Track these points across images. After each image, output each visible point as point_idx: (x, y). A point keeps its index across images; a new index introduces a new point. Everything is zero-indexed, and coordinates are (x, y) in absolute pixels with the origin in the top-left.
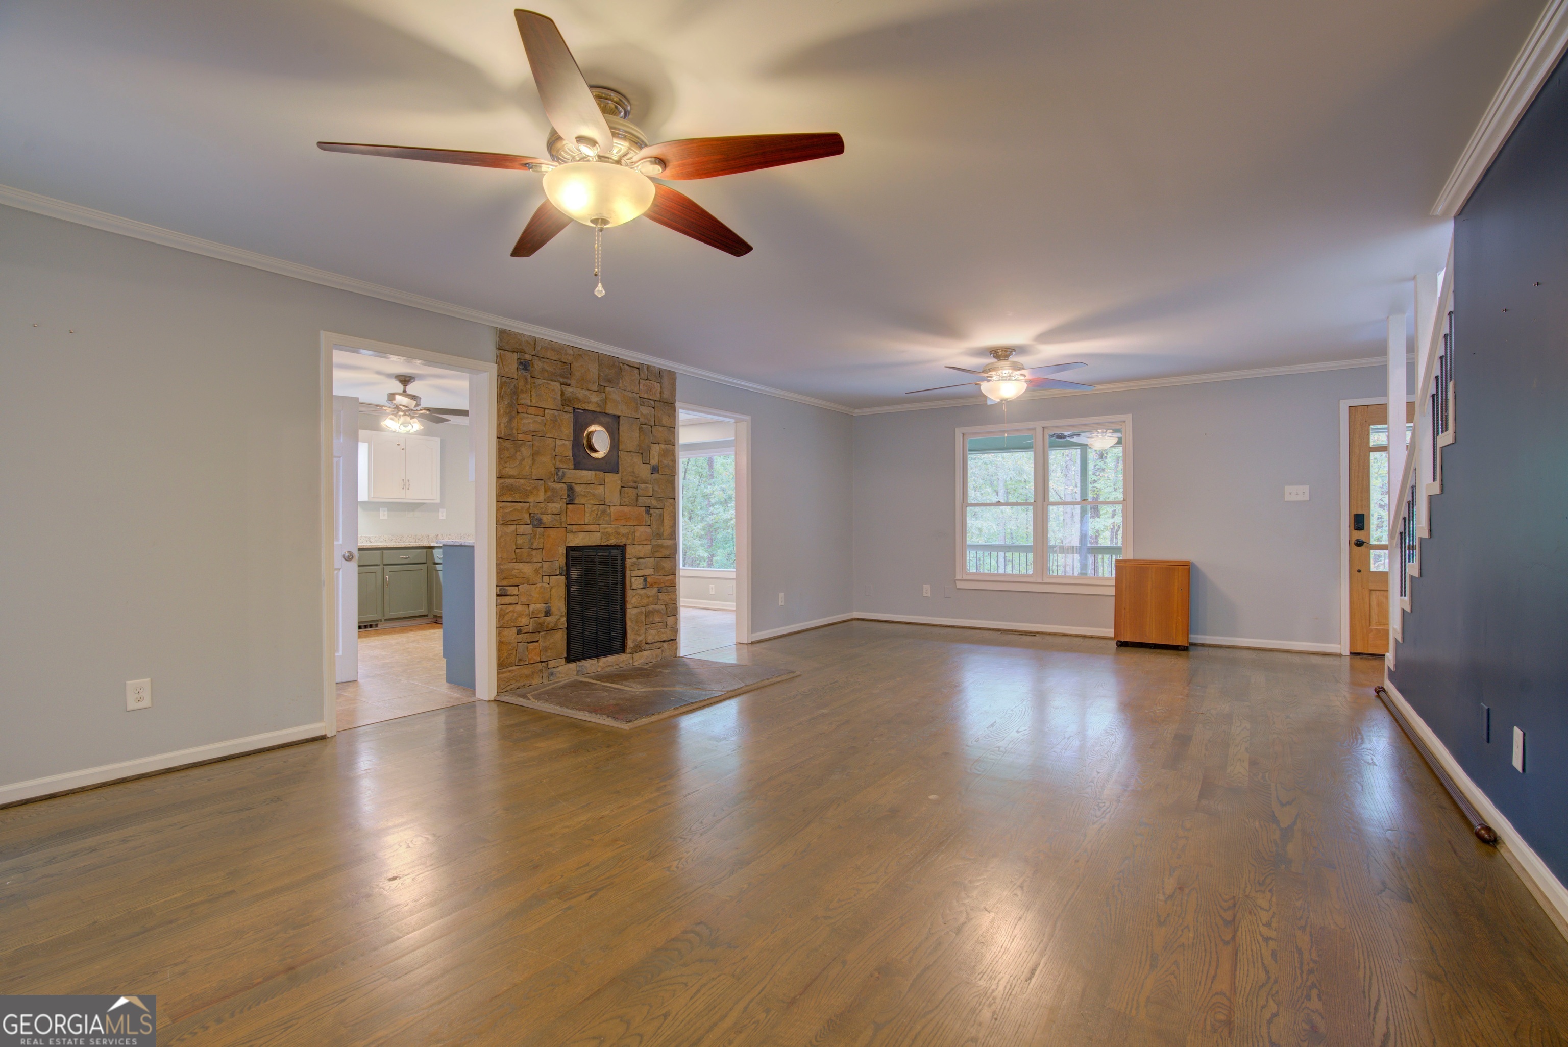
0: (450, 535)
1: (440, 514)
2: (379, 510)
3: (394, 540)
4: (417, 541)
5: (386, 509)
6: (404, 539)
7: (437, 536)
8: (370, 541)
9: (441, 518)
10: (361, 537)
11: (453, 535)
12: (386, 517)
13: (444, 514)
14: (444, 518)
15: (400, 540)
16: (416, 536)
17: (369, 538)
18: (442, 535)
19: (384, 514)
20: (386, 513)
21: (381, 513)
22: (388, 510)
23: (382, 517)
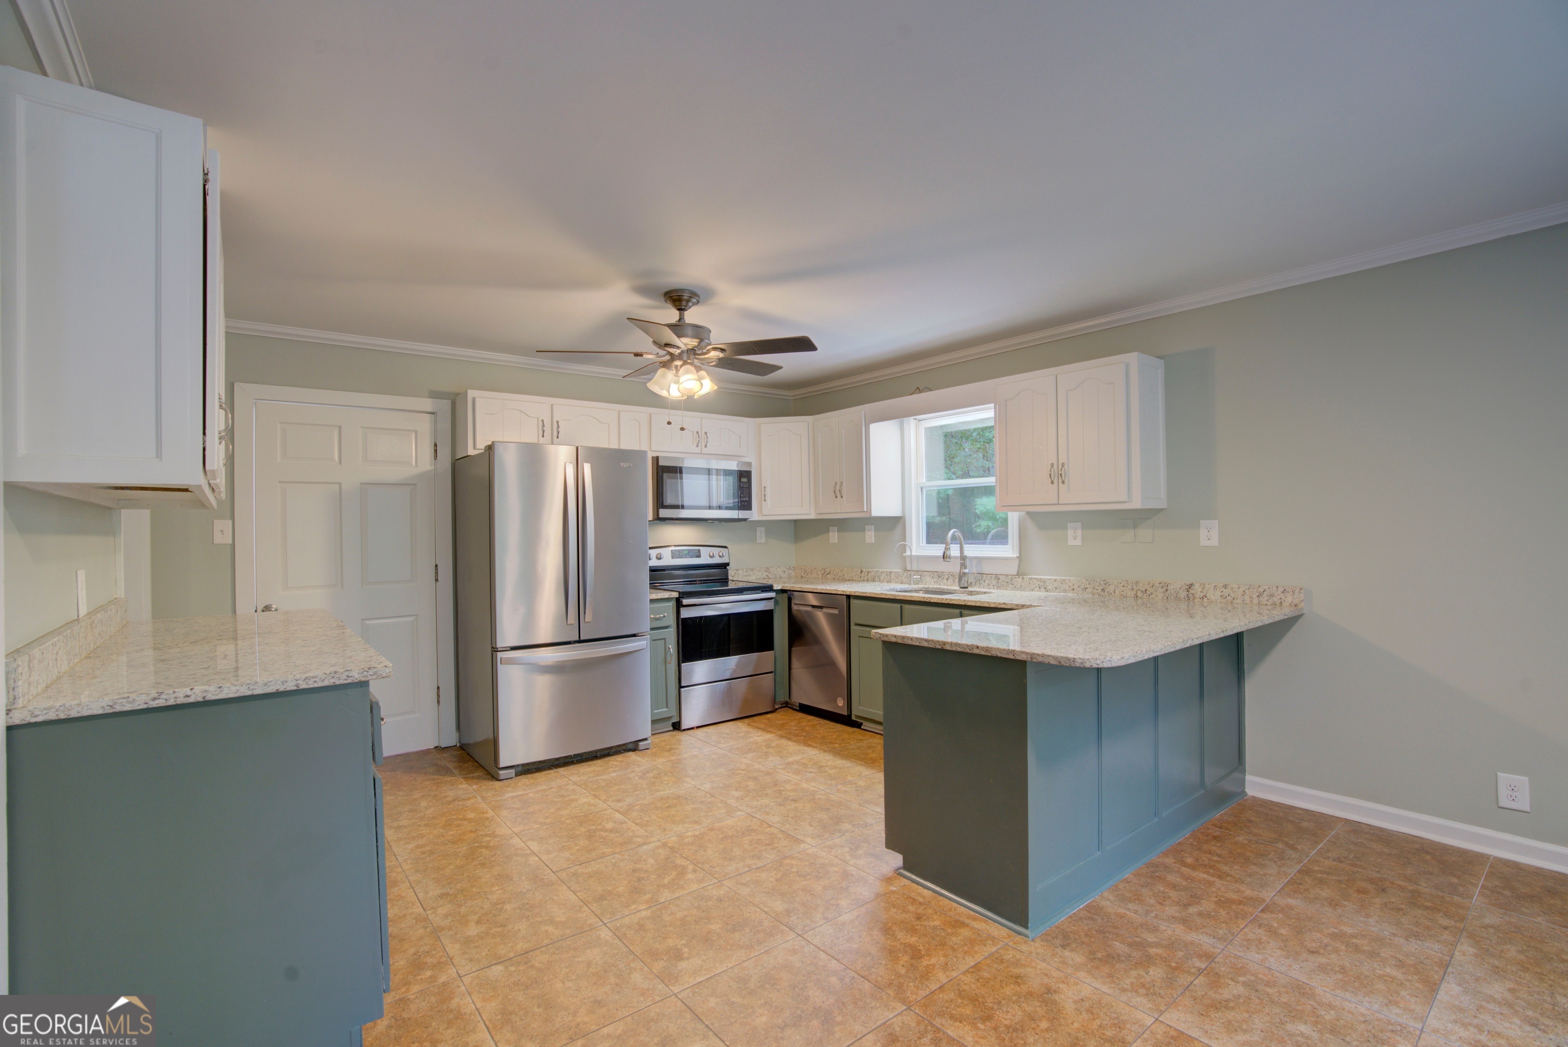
0: (1225, 586)
1: (1203, 532)
2: (1066, 528)
3: (1089, 590)
4: (1139, 594)
5: (1079, 525)
6: (1111, 588)
7: (1191, 586)
8: (1045, 588)
9: (1203, 542)
10: (1031, 579)
11: (1235, 586)
12: (1078, 542)
13: (1215, 533)
14: (1214, 542)
15: (1103, 590)
16: (1137, 583)
17: (1044, 581)
18: (1203, 586)
19: (1074, 536)
20: (1079, 532)
21: (1070, 533)
22: (1083, 528)
23: (1071, 542)
